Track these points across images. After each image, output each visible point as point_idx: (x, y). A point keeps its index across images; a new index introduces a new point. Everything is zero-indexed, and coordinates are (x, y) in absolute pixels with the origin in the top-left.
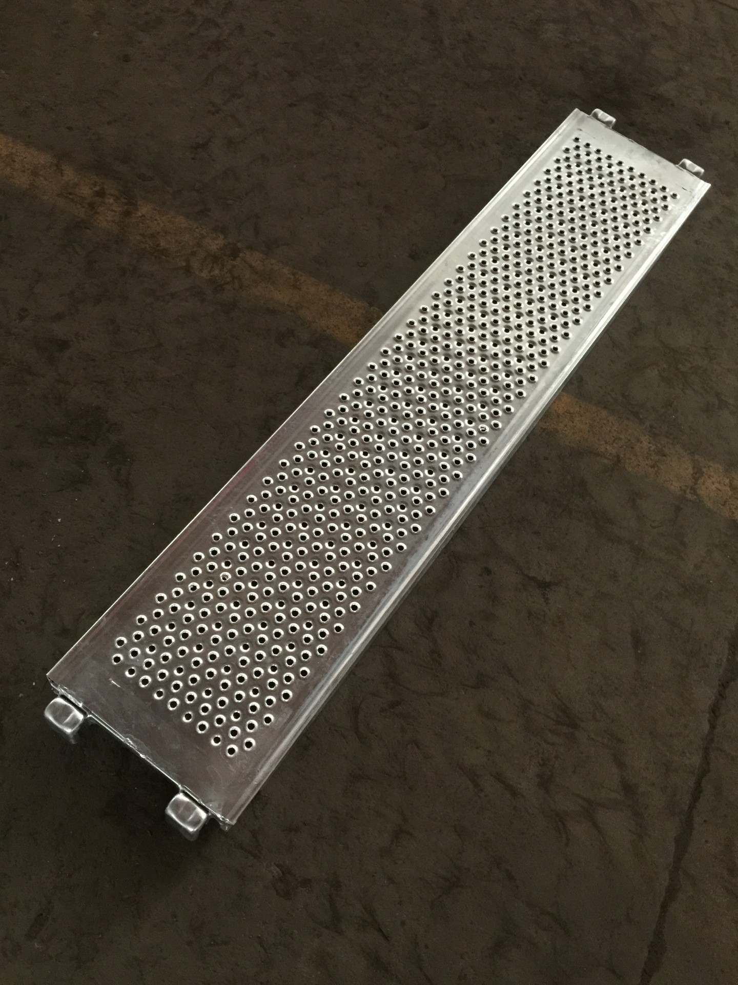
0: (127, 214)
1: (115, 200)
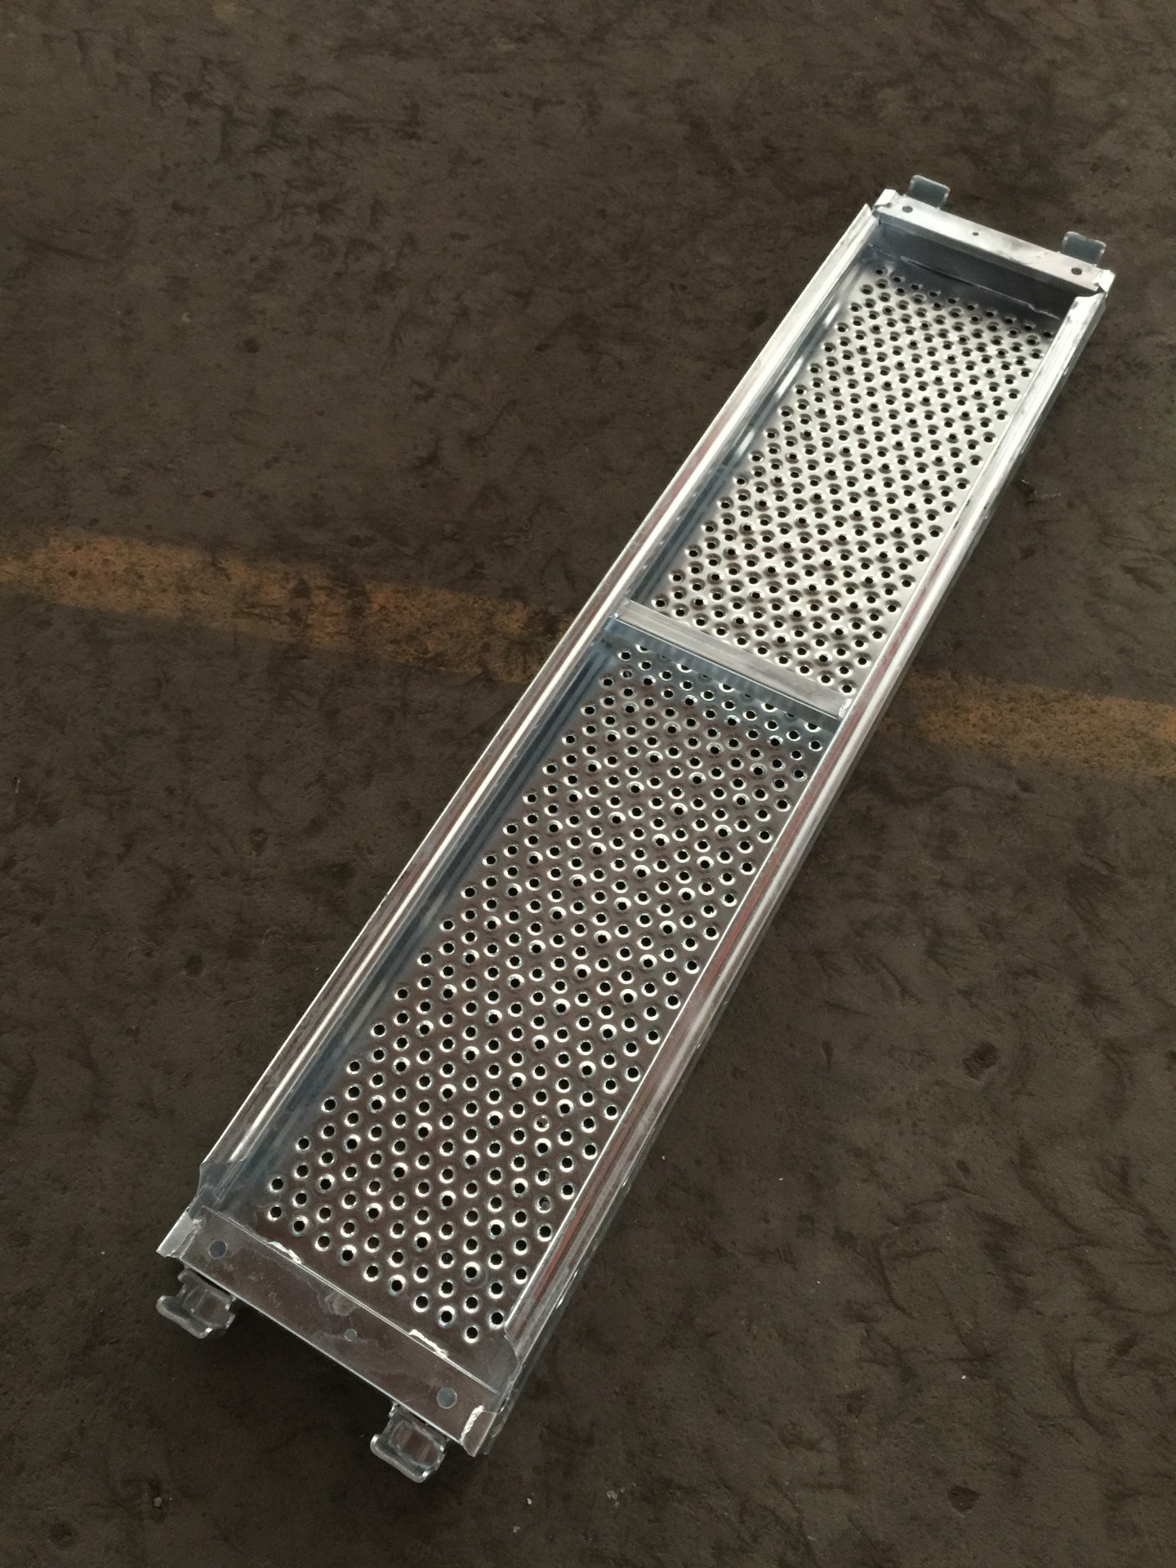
0: (357, 612)
1: (328, 595)
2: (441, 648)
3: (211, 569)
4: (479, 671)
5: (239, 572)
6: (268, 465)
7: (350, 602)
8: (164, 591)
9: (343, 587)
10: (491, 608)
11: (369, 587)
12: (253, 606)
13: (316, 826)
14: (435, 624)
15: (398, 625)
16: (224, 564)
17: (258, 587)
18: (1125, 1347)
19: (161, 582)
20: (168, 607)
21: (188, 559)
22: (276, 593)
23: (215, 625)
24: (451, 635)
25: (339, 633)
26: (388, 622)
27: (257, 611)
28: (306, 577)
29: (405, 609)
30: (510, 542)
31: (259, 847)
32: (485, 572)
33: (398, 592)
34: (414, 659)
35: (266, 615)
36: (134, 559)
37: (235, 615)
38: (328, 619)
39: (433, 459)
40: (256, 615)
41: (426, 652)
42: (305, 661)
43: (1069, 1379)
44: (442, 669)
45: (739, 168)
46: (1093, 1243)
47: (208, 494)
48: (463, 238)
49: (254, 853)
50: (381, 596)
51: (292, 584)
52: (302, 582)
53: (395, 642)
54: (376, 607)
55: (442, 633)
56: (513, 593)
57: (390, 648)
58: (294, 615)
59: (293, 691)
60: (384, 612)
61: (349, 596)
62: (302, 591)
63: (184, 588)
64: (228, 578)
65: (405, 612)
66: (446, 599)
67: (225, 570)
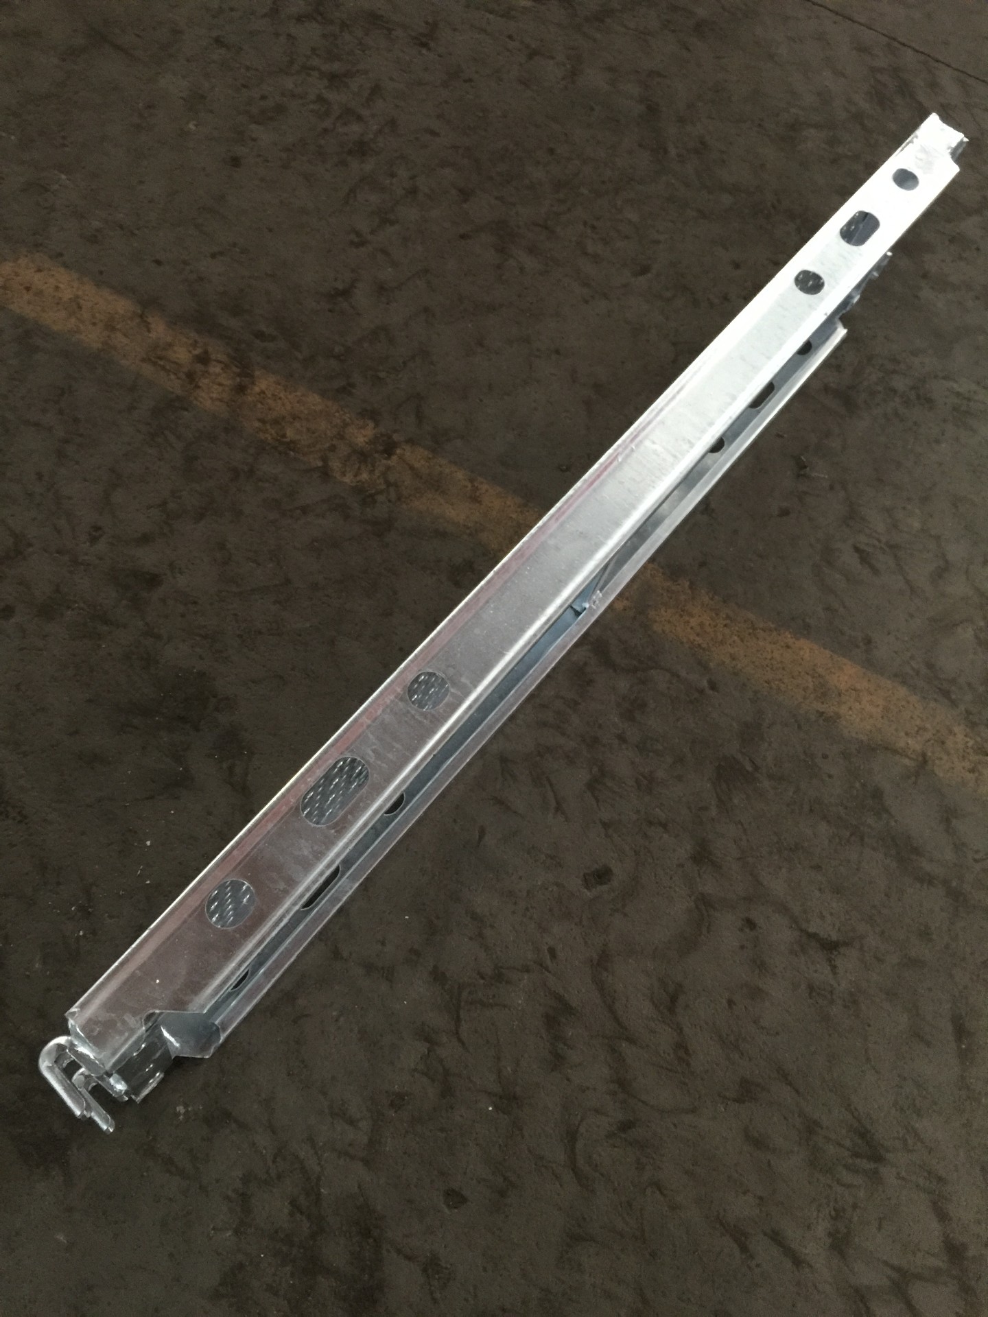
0: (241, 389)
1: (222, 369)
2: (298, 437)
3: (138, 320)
4: (320, 464)
5: (159, 329)
6: (213, 256)
7: (238, 380)
8: (94, 324)
9: (236, 366)
10: (348, 420)
11: (257, 373)
12: (160, 358)
13: (145, 539)
14: (299, 418)
15: (270, 409)
16: (150, 319)
17: (170, 345)
18: (626, 1126)
19: (94, 317)
20: (92, 338)
21: (123, 306)
22: (182, 354)
23: (123, 362)
24: (308, 429)
25: (221, 400)
26: (261, 403)
27: (162, 363)
28: (210, 349)
29: (280, 398)
30: (382, 375)
31: (94, 540)
32: (354, 391)
33: (279, 384)
34: (272, 438)
35: (168, 367)
36: (80, 293)
37: (143, 360)
38: (216, 387)
39: (346, 293)
40: (160, 365)
41: (284, 436)
42: (186, 413)
43: (571, 1136)
44: (292, 453)
45: (673, 152)
46: (632, 1041)
47: (158, 263)
48: (434, 133)
49: (88, 544)
50: (264, 383)
51: (198, 351)
52: (206, 352)
53: (262, 421)
54: (257, 389)
55: (302, 427)
56: (371, 414)
57: (257, 424)
58: (191, 376)
59: (167, 432)
60: (262, 395)
61: (239, 375)
62: (204, 359)
63: (110, 327)
64: (149, 331)
65: (279, 401)
66: (315, 401)
67: (149, 323)
